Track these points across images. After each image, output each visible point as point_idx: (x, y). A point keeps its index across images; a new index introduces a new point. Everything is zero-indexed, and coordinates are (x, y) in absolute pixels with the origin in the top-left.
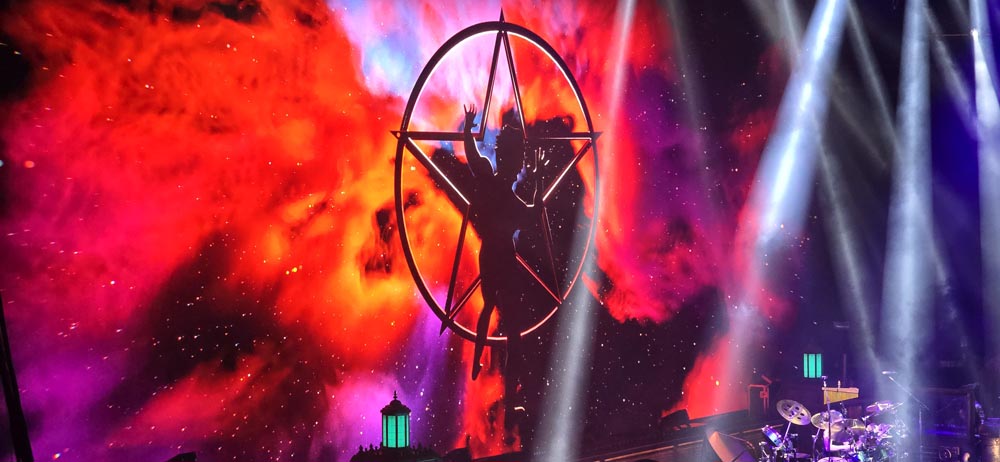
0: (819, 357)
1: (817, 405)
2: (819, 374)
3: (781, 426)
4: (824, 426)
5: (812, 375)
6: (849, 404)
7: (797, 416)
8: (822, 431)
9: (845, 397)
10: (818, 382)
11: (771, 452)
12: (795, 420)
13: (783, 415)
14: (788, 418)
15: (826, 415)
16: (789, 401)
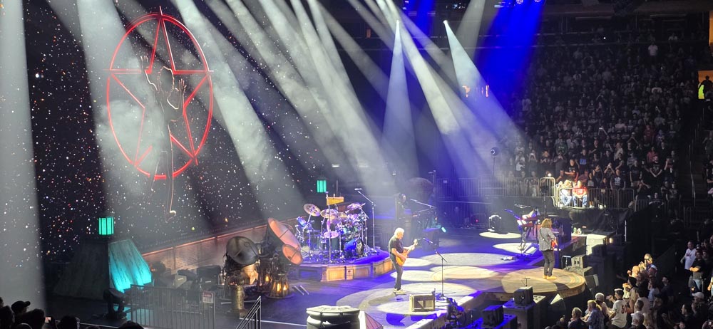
0: (325, 182)
1: (323, 206)
2: (325, 191)
3: (306, 217)
4: (326, 216)
5: (321, 191)
6: (339, 205)
7: (314, 211)
8: (326, 219)
9: (338, 202)
10: (324, 194)
11: (301, 230)
12: (312, 214)
13: (307, 211)
14: (309, 213)
15: (327, 211)
16: (310, 205)
